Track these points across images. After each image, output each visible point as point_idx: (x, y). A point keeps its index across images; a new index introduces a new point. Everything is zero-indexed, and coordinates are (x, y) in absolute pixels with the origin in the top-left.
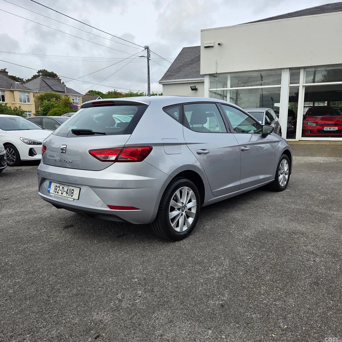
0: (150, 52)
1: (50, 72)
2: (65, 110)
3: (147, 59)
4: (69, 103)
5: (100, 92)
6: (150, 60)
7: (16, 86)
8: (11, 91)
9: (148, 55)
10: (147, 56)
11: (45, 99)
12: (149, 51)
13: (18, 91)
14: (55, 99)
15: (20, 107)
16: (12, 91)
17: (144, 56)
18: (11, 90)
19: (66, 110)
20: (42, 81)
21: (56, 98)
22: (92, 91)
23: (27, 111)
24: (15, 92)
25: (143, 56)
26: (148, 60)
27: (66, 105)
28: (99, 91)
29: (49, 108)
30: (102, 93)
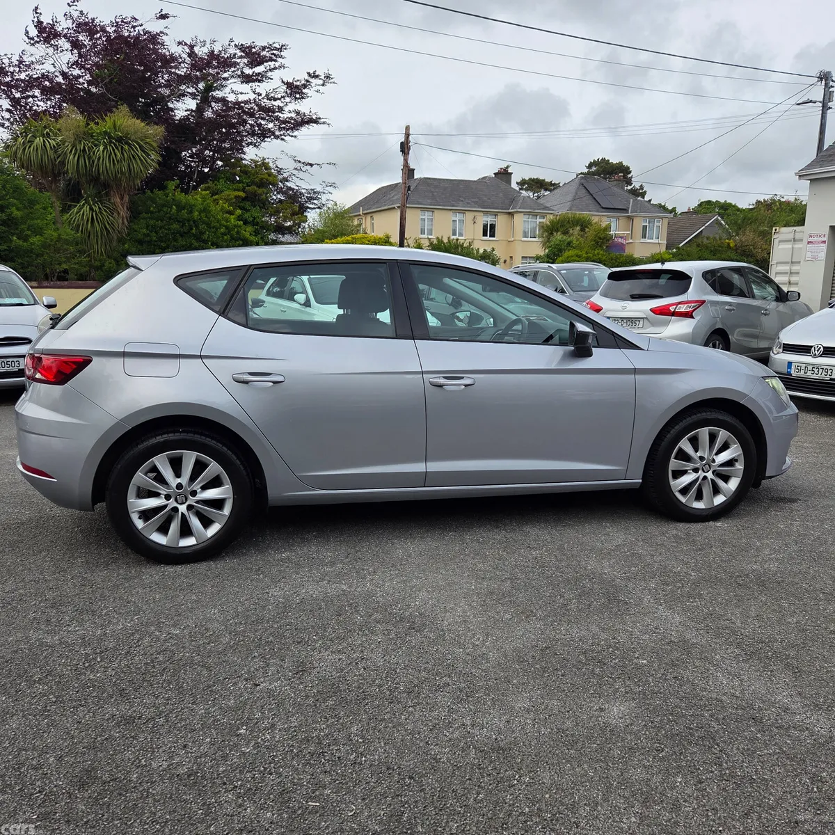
0: (832, 87)
1: (614, 163)
2: (591, 255)
3: (821, 108)
4: (604, 238)
5: (730, 204)
6: (830, 108)
7: (521, 201)
8: (509, 213)
9: (827, 97)
10: (822, 100)
11: (557, 231)
12: (831, 83)
13: (523, 214)
14: (578, 228)
15: (493, 250)
16: (511, 214)
17: (814, 99)
18: (510, 211)
19: (594, 255)
20: (581, 187)
21: (582, 226)
22: (709, 202)
23: (527, 257)
24: (516, 216)
25: (811, 102)
26: (825, 108)
27: (597, 243)
28: (728, 201)
29: (560, 251)
30: (735, 206)
